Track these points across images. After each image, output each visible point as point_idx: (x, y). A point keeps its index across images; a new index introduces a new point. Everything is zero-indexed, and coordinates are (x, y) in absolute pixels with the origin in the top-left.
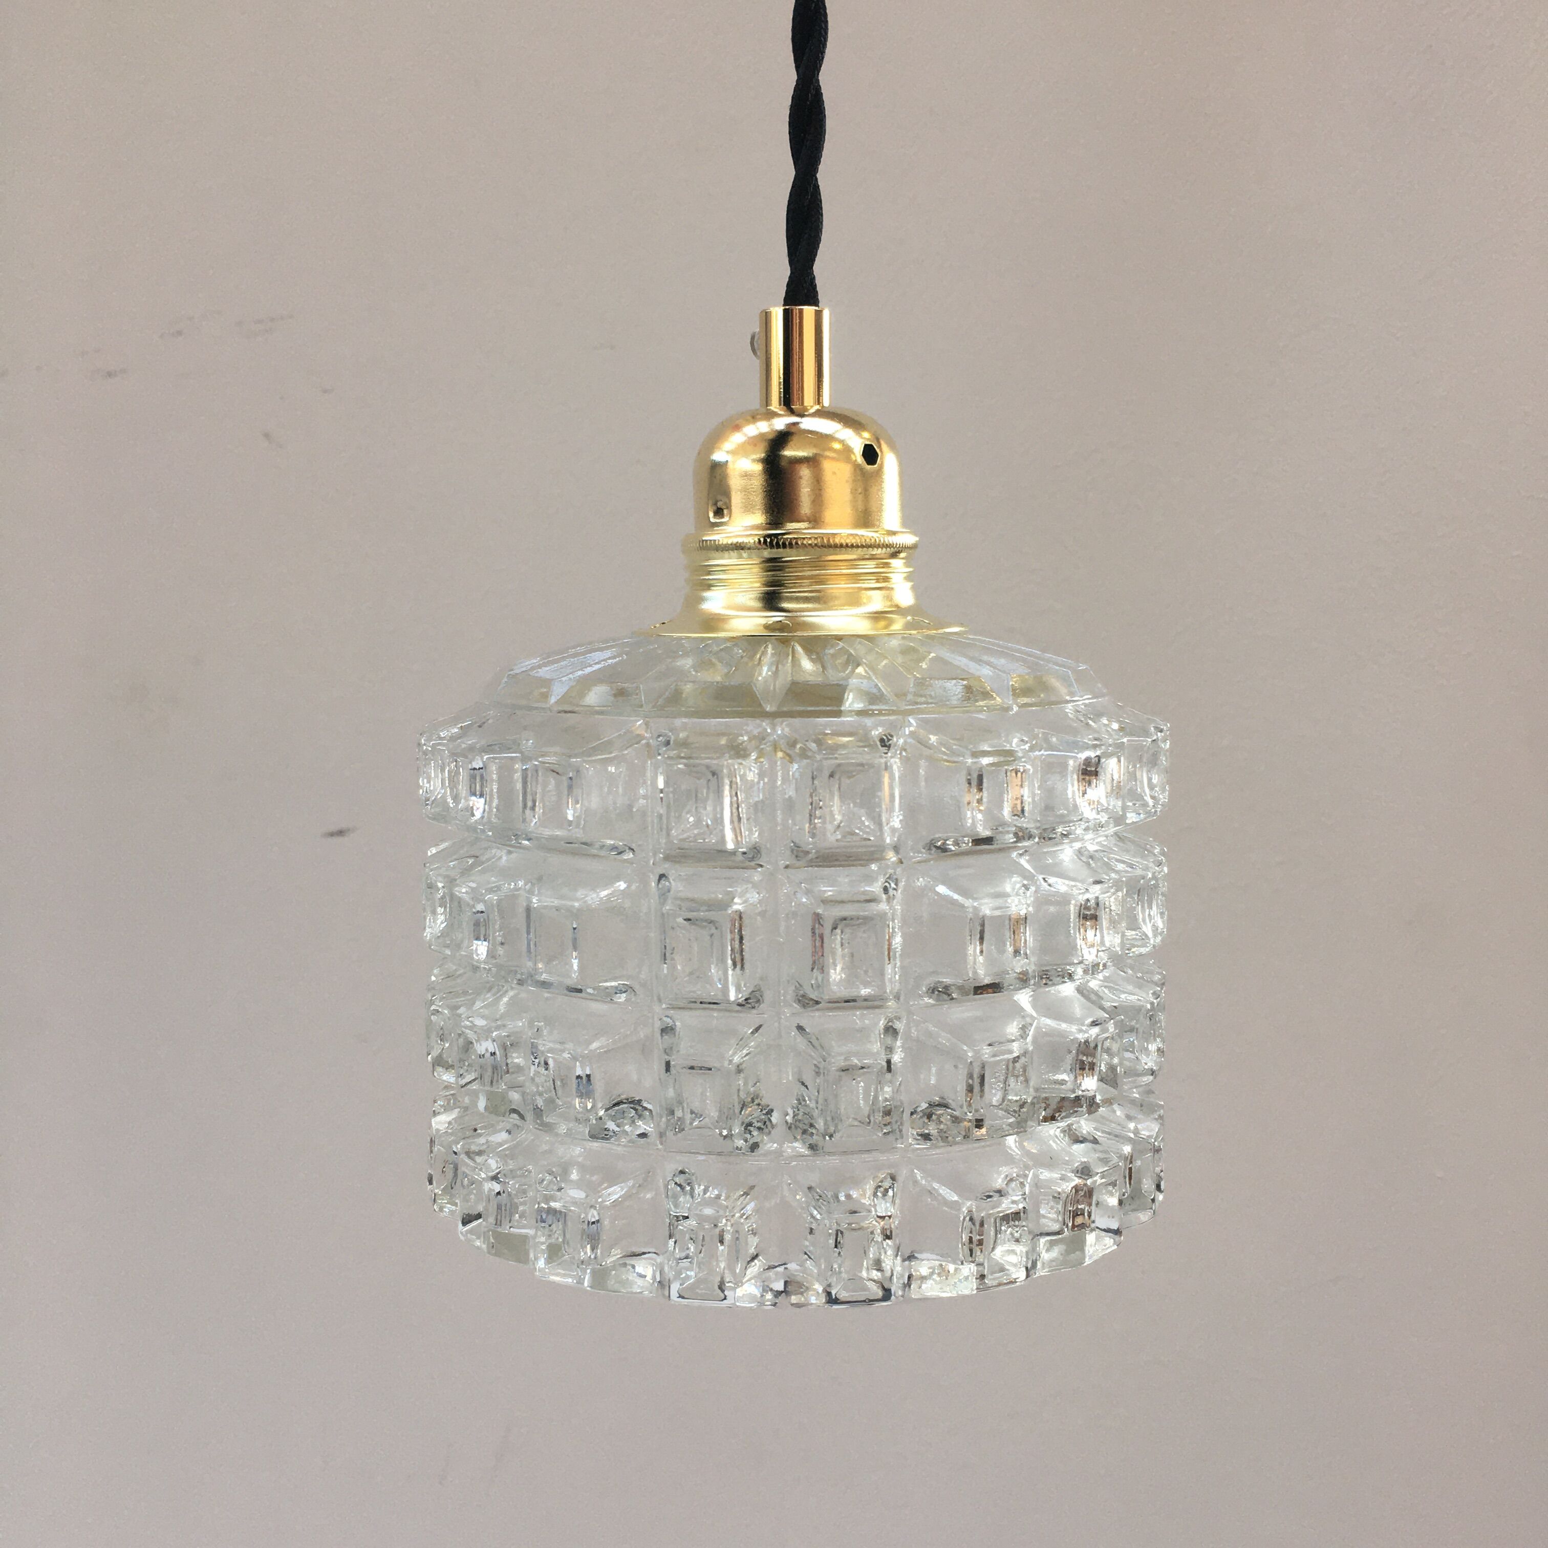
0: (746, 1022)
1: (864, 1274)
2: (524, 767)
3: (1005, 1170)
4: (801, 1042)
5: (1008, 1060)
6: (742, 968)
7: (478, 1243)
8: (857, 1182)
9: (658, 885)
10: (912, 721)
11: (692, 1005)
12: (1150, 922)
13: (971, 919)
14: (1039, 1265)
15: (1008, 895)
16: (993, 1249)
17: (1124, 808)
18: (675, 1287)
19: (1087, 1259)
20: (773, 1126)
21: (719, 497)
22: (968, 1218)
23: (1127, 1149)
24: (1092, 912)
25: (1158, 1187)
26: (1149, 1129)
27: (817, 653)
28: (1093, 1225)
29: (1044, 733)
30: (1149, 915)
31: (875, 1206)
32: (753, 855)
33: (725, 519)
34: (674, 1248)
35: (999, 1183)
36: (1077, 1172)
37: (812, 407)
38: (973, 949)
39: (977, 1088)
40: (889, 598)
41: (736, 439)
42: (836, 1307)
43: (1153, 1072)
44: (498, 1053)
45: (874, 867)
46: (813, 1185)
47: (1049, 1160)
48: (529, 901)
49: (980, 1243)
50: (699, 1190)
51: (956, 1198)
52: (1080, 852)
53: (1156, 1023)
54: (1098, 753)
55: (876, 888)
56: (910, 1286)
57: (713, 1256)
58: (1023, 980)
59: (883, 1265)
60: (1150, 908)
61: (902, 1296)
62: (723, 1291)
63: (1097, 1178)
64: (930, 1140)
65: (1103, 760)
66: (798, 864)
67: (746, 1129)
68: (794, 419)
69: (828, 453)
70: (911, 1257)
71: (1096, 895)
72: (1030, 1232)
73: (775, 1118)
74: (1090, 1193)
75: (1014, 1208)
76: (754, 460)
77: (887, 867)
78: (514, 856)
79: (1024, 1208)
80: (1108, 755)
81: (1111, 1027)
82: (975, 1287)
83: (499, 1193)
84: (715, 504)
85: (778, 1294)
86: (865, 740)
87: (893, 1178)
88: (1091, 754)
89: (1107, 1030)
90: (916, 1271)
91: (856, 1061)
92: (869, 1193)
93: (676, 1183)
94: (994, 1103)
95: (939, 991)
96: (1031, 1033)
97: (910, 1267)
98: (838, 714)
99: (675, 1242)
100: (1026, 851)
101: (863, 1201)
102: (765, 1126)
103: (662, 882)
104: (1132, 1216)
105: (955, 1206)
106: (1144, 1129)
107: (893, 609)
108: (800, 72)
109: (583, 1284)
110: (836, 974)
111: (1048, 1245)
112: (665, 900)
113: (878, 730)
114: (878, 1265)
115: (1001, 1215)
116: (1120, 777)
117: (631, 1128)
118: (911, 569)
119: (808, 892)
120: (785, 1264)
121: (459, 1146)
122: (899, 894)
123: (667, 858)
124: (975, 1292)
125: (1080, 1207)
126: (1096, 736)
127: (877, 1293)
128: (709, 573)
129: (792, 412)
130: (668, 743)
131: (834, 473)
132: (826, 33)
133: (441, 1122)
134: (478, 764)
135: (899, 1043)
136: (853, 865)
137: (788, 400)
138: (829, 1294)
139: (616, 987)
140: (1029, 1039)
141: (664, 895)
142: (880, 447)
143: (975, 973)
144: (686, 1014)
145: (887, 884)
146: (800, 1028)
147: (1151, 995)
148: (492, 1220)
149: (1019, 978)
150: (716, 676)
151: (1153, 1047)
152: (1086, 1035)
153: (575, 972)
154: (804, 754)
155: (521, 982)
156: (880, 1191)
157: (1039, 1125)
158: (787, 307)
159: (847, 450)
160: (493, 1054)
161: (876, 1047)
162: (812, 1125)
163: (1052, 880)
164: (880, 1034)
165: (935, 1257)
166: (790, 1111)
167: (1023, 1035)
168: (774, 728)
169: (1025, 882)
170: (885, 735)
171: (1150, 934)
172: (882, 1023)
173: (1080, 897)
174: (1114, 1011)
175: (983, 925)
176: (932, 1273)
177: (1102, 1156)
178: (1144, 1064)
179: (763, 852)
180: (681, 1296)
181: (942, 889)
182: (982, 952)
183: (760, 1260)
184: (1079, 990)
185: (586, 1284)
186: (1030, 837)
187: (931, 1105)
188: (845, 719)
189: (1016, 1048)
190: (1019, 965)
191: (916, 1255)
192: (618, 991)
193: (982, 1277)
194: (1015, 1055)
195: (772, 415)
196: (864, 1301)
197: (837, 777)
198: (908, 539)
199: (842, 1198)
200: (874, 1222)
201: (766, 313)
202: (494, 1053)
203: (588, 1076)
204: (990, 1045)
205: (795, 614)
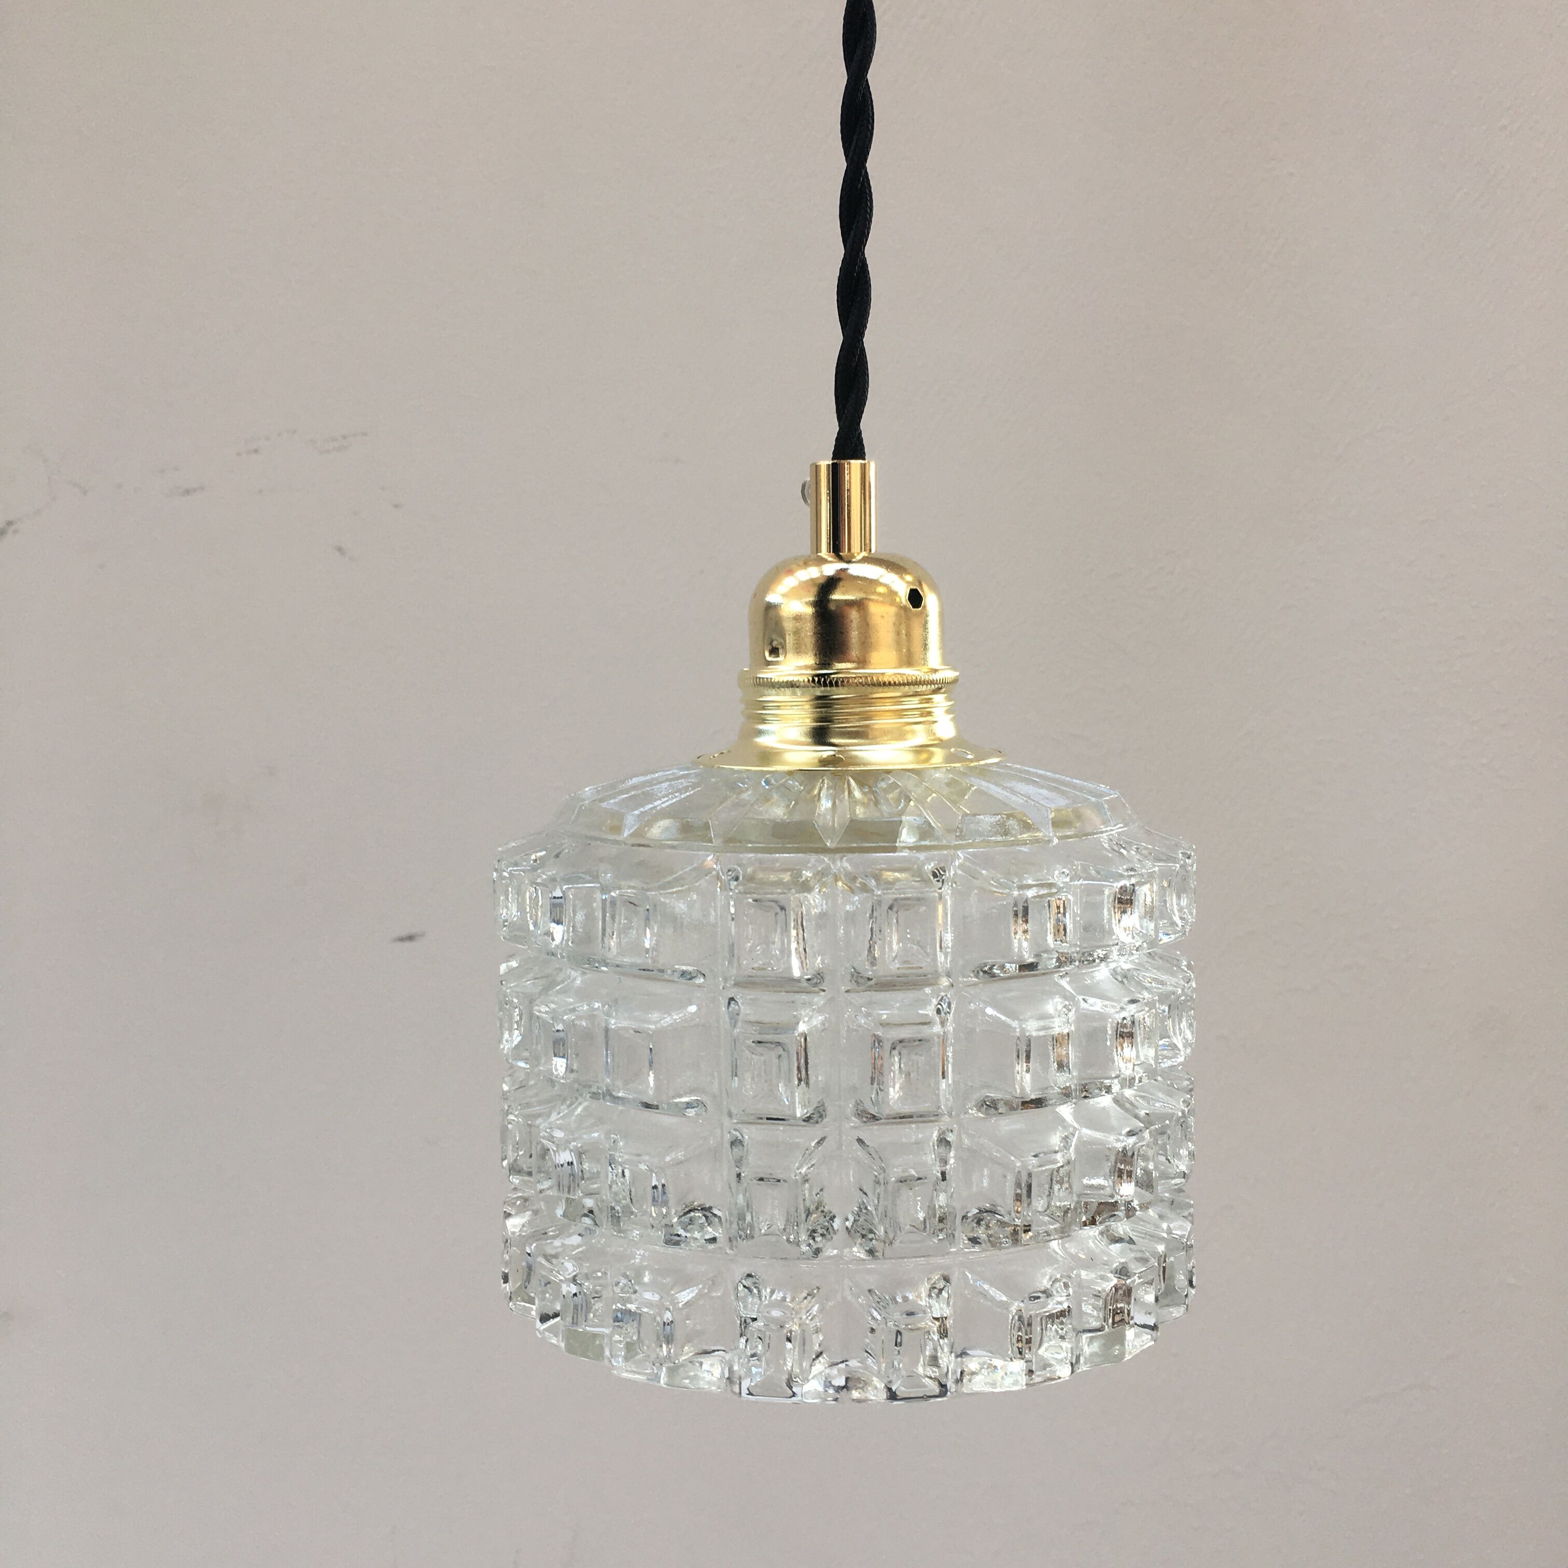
0: (809, 1136)
1: (920, 1370)
2: (604, 898)
3: (1049, 1270)
4: (860, 1153)
5: (1053, 1170)
6: (807, 1084)
7: (554, 1341)
8: (912, 1284)
9: (728, 1008)
10: (961, 855)
11: (760, 1121)
12: (1180, 1035)
13: (1018, 1038)
14: (1082, 1360)
15: (1051, 1017)
16: (1040, 1346)
17: (1156, 930)
18: (746, 1384)
19: (1126, 1356)
20: (835, 1232)
21: (774, 637)
22: (1017, 1317)
23: (1161, 1248)
24: (1128, 1030)
25: (1191, 1284)
26: (1181, 1228)
27: (870, 787)
28: (1131, 1322)
29: (1082, 865)
30: (1180, 1029)
31: (930, 1307)
32: (816, 981)
33: (781, 658)
34: (746, 1347)
35: (1045, 1283)
36: (1116, 1273)
37: (858, 554)
38: (1021, 1067)
39: (1024, 1197)
40: (931, 732)
41: (788, 583)
42: (895, 1403)
43: (1184, 1175)
44: (575, 1163)
45: (928, 990)
46: (872, 1287)
47: (1091, 1262)
48: (607, 1022)
49: (1029, 1341)
50: (766, 1292)
51: (1004, 1298)
52: (1114, 972)
53: (1187, 1128)
54: (1133, 881)
55: (930, 1011)
56: (962, 1381)
57: (781, 1354)
58: (1066, 1094)
59: (940, 1361)
60: (1180, 1022)
61: (956, 1391)
62: (791, 1388)
63: (1136, 1277)
64: (980, 1243)
65: (1137, 888)
66: (858, 988)
67: (810, 1236)
68: (843, 565)
69: (873, 597)
70: (963, 1354)
71: (1132, 1014)
72: (1074, 1329)
73: (837, 1224)
74: (1128, 1292)
75: (1060, 1308)
76: (807, 603)
77: (941, 990)
78: (587, 976)
79: (1069, 1307)
80: (1141, 884)
81: (1146, 1134)
82: (1024, 1383)
83: (575, 1295)
84: (771, 644)
85: (839, 1389)
86: (918, 873)
87: (946, 1279)
88: (1126, 883)
89: (1143, 1139)
90: (967, 1366)
91: (913, 1172)
92: (924, 1294)
93: (744, 1286)
94: (1040, 1209)
95: (987, 1105)
96: (1073, 1144)
97: (962, 1363)
98: (894, 849)
99: (747, 1341)
100: (1067, 973)
101: (920, 1303)
102: (828, 1232)
103: (732, 1005)
104: (1165, 1311)
105: (1005, 1306)
106: (1175, 1229)
107: (936, 742)
108: (848, 245)
109: (659, 1382)
110: (894, 1093)
111: (1088, 1340)
112: (736, 1022)
113: (930, 865)
114: (934, 1361)
115: (1047, 1314)
116: (1152, 903)
117: (700, 1234)
118: (952, 703)
119: (868, 1015)
120: (846, 1361)
121: (533, 1247)
122: (950, 1017)
123: (737, 984)
124: (1025, 1387)
125: (1119, 1306)
126: (1131, 865)
127: (933, 1390)
128: (764, 708)
129: (841, 559)
130: (737, 879)
131: (883, 617)
132: (871, 210)
133: (515, 1224)
134: (558, 893)
135: (952, 1154)
136: (909, 989)
137: (836, 547)
138: (890, 1389)
139: (688, 1103)
140: (1072, 1149)
141: (734, 1017)
142: (922, 588)
143: (1023, 1089)
144: (753, 1128)
145: (939, 1006)
146: (860, 1141)
147: (1181, 1103)
148: (569, 1319)
149: (1062, 1093)
150: (778, 811)
151: (1184, 1152)
152: (1123, 1144)
153: (651, 1089)
154: (865, 888)
155: (595, 1096)
156: (936, 1291)
157: (1081, 1229)
158: (835, 461)
159: (892, 593)
160: (570, 1164)
161: (930, 1158)
162: (871, 1231)
163: (1091, 1000)
164: (934, 1147)
165: (985, 1353)
166: (851, 1218)
167: (1067, 1147)
168: (834, 862)
169: (1067, 1003)
170: (937, 869)
171: (1180, 1046)
172: (935, 1136)
173: (1117, 1016)
174: (1148, 1120)
175: (1029, 1045)
176: (981, 1368)
177: (1139, 1255)
178: (1175, 1167)
179: (827, 978)
180: (750, 1394)
181: (990, 1011)
182: (1028, 1071)
183: (824, 1358)
184: (1116, 1101)
185: (662, 1382)
186: (1072, 961)
187: (981, 1211)
188: (901, 854)
189: (1060, 1158)
190: (1063, 1080)
191: (968, 1352)
192: (689, 1105)
193: (1031, 1372)
194: (1059, 1165)
195: (822, 561)
196: (922, 1397)
197: (895, 909)
198: (949, 674)
199: (899, 1300)
200: (930, 1324)
201: (816, 466)
202: (572, 1163)
203: (663, 1186)
204: (1035, 1156)
205: (847, 748)
